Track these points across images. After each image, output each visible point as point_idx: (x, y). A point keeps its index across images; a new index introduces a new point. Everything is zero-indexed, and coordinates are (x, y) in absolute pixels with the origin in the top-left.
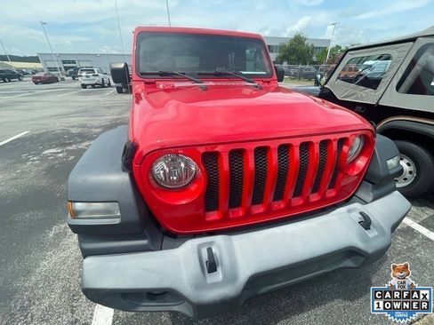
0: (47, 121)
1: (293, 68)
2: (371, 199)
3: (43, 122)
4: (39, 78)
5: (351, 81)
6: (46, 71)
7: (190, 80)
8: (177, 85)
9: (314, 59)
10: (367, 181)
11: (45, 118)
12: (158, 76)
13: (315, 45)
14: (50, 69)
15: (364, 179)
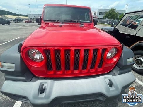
0: (25, 35)
1: (109, 20)
2: (118, 74)
3: (24, 35)
4: (27, 21)
5: (126, 26)
6: (29, 19)
7: (60, 23)
8: (55, 24)
9: (118, 17)
10: (117, 66)
11: (25, 34)
12: (50, 21)
13: (119, 13)
14: (31, 19)
15: (116, 65)
